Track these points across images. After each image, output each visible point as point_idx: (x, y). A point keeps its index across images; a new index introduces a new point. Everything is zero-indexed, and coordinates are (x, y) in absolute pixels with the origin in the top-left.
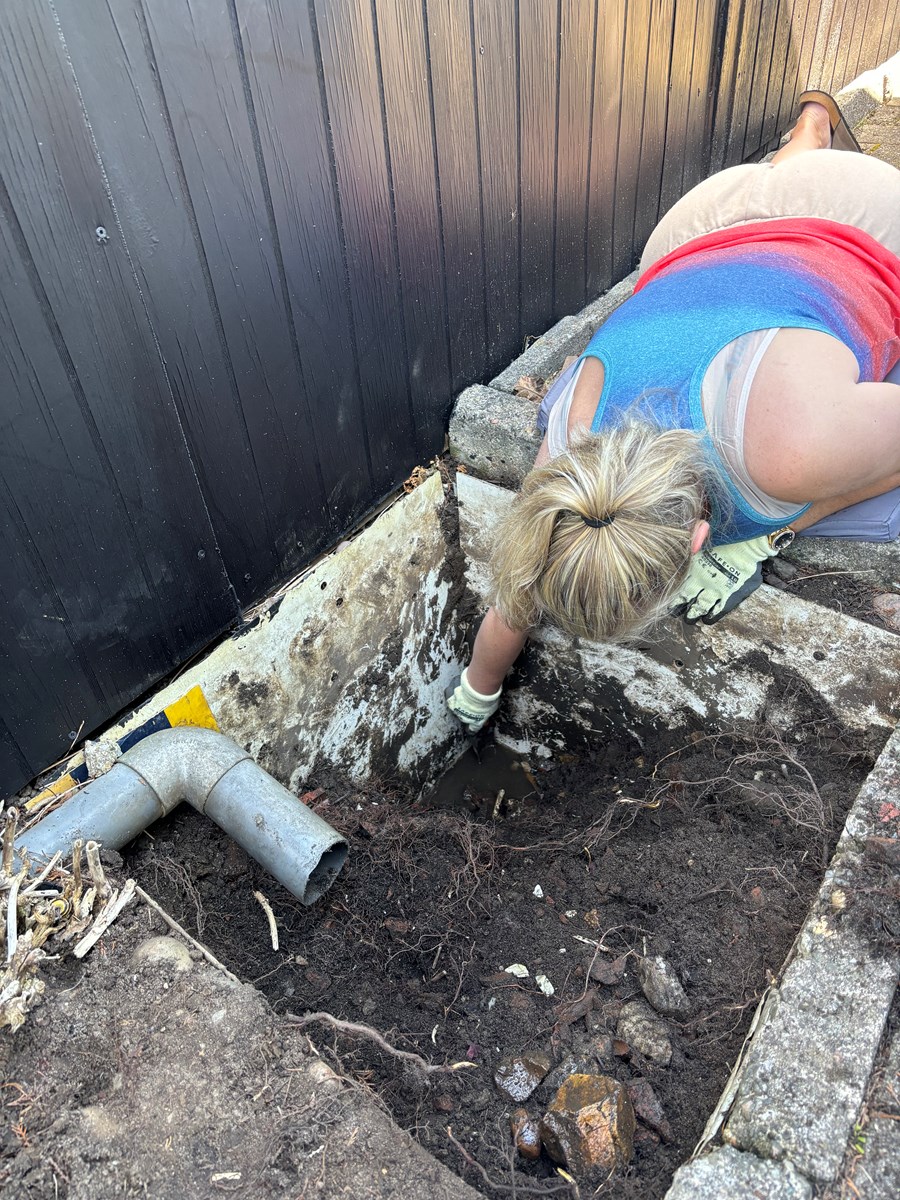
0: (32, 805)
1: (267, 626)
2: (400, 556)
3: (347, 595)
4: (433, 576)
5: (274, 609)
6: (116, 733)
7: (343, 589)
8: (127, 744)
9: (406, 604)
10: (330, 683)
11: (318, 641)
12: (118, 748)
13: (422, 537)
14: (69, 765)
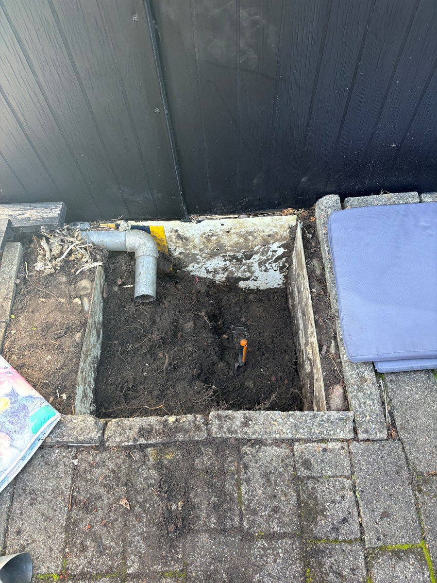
0: (102, 225)
1: (194, 224)
2: (263, 231)
3: (232, 232)
4: (277, 244)
5: (199, 222)
6: (133, 223)
7: (231, 229)
8: (133, 228)
9: (259, 246)
10: (215, 250)
11: (214, 238)
12: (130, 227)
13: (277, 231)
14: (117, 222)
